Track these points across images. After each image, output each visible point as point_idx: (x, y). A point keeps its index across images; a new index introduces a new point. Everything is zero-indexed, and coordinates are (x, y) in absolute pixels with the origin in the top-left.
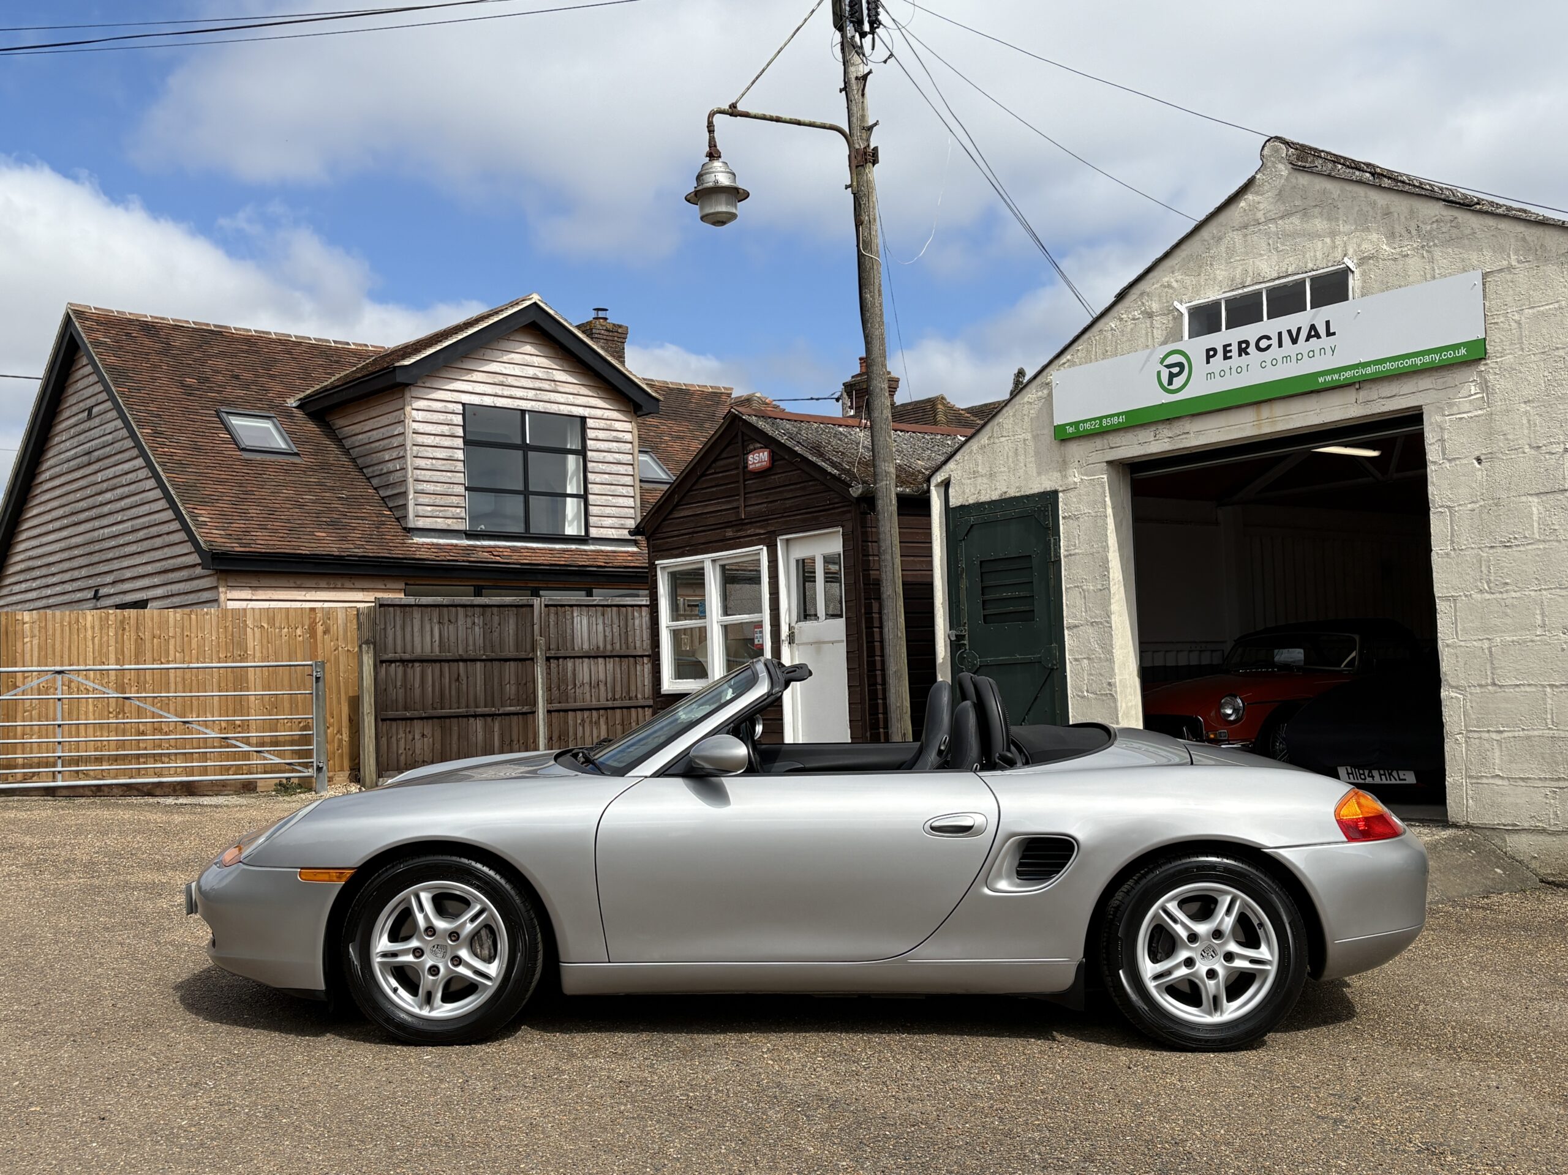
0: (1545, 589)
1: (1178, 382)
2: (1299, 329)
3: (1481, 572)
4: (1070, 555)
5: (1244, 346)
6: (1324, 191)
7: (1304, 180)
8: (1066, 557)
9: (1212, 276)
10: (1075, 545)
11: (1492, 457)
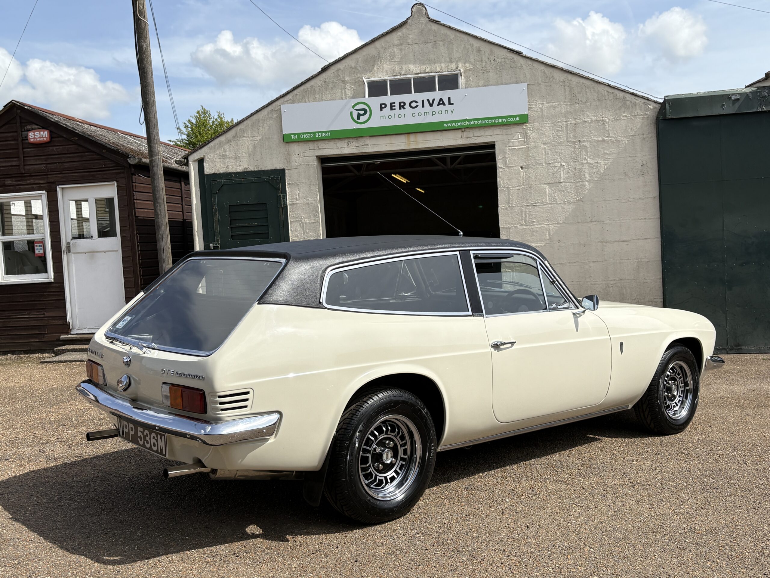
0: (551, 224)
1: (363, 119)
2: (434, 100)
3: (522, 216)
4: (294, 204)
5: (402, 104)
6: (446, 35)
7: (435, 27)
8: (290, 205)
9: (381, 67)
10: (297, 199)
11: (528, 167)
